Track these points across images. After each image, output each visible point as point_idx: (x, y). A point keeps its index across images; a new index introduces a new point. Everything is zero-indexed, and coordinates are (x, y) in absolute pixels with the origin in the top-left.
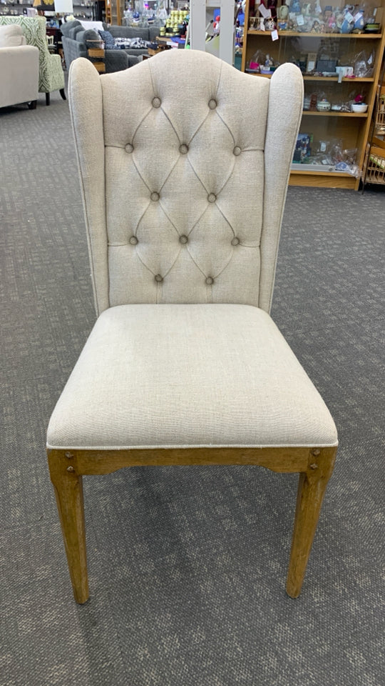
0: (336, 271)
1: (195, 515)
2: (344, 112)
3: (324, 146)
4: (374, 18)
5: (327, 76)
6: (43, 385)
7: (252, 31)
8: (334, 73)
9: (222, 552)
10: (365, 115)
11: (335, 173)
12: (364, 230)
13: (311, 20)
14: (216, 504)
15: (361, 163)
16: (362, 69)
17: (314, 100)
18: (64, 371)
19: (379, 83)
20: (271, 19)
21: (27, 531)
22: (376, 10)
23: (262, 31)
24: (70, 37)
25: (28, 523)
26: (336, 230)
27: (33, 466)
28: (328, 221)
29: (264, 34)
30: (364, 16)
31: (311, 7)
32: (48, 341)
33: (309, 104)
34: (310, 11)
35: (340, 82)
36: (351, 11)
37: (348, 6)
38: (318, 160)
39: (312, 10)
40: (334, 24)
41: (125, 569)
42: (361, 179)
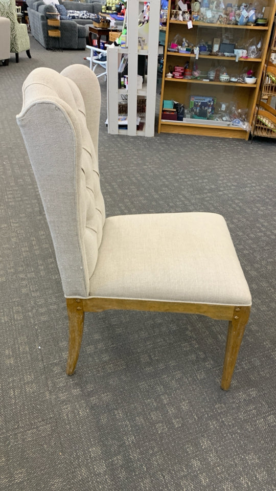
0: (234, 208)
1: (135, 420)
2: (240, 83)
3: (224, 107)
4: (263, 14)
5: (228, 56)
6: (17, 308)
7: (173, 20)
8: (232, 54)
9: (157, 452)
10: (255, 86)
11: (232, 127)
12: (253, 174)
13: (217, 13)
14: (151, 411)
15: (251, 121)
16: (253, 52)
17: (218, 73)
18: (33, 295)
19: (265, 63)
20: (187, 12)
21: (7, 439)
22: (264, 8)
23: (180, 21)
24: (34, 9)
25: (7, 431)
26: (233, 174)
27: (11, 379)
28: (227, 166)
29: (182, 23)
30: (255, 12)
31: (217, 4)
32: (21, 269)
33: (214, 76)
34: (216, 7)
35: (237, 61)
36: (246, 8)
37: (244, 4)
38: (219, 117)
39: (218, 6)
40: (233, 18)
41: (84, 470)
42: (250, 133)
